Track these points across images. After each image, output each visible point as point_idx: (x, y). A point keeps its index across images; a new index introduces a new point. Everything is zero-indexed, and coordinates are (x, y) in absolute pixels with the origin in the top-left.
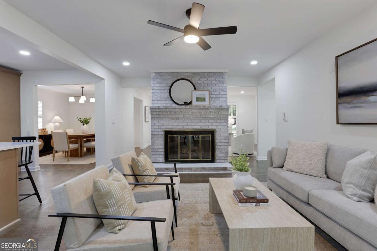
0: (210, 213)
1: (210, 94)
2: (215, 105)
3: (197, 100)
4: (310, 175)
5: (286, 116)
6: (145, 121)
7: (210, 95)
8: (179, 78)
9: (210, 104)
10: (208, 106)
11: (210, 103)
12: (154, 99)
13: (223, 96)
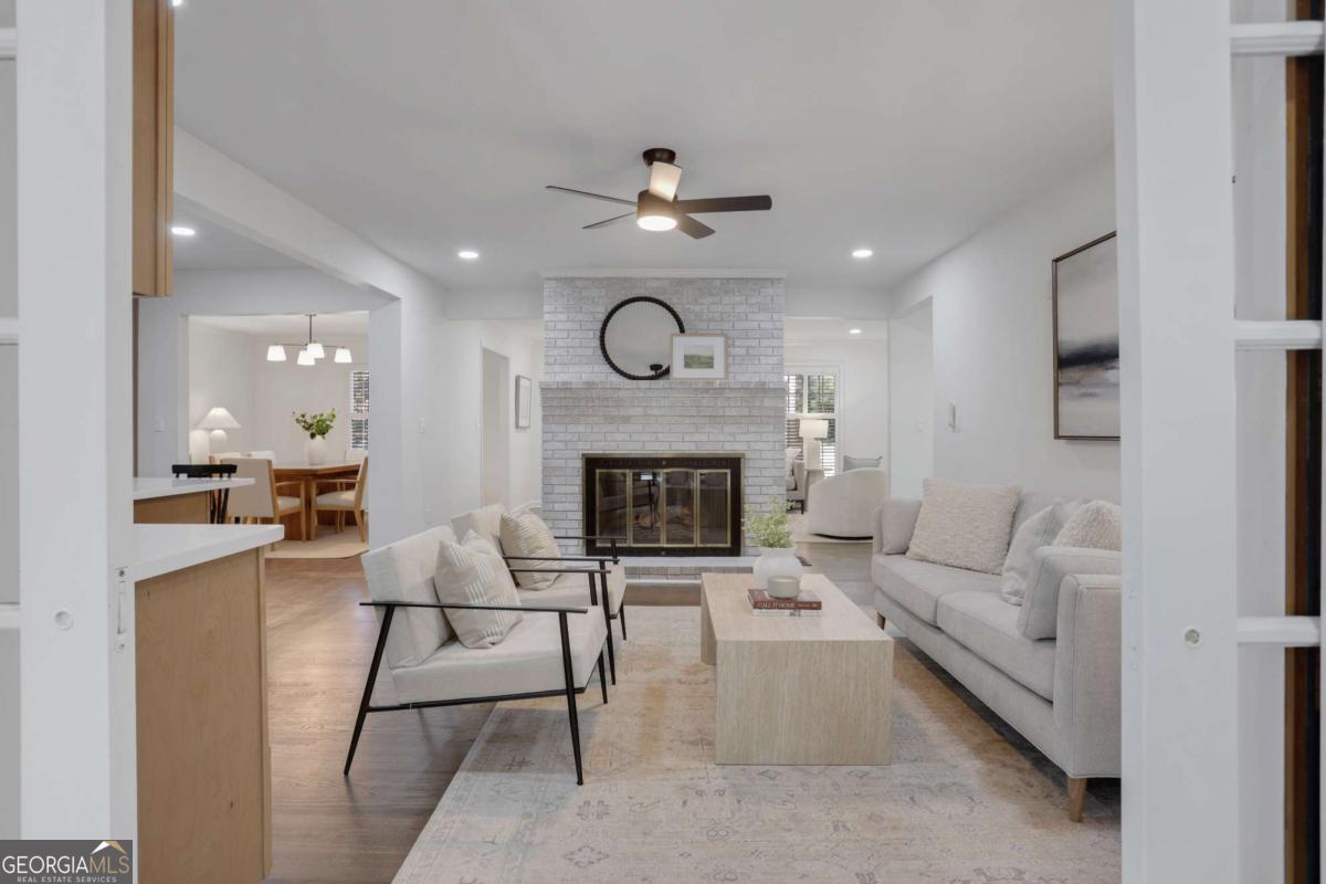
0: (703, 664)
1: (727, 346)
2: (744, 378)
3: (687, 365)
4: (969, 569)
5: (957, 414)
6: (517, 426)
7: (731, 349)
8: (631, 297)
9: (727, 377)
10: (720, 384)
11: (727, 372)
12: (552, 360)
13: (769, 351)
